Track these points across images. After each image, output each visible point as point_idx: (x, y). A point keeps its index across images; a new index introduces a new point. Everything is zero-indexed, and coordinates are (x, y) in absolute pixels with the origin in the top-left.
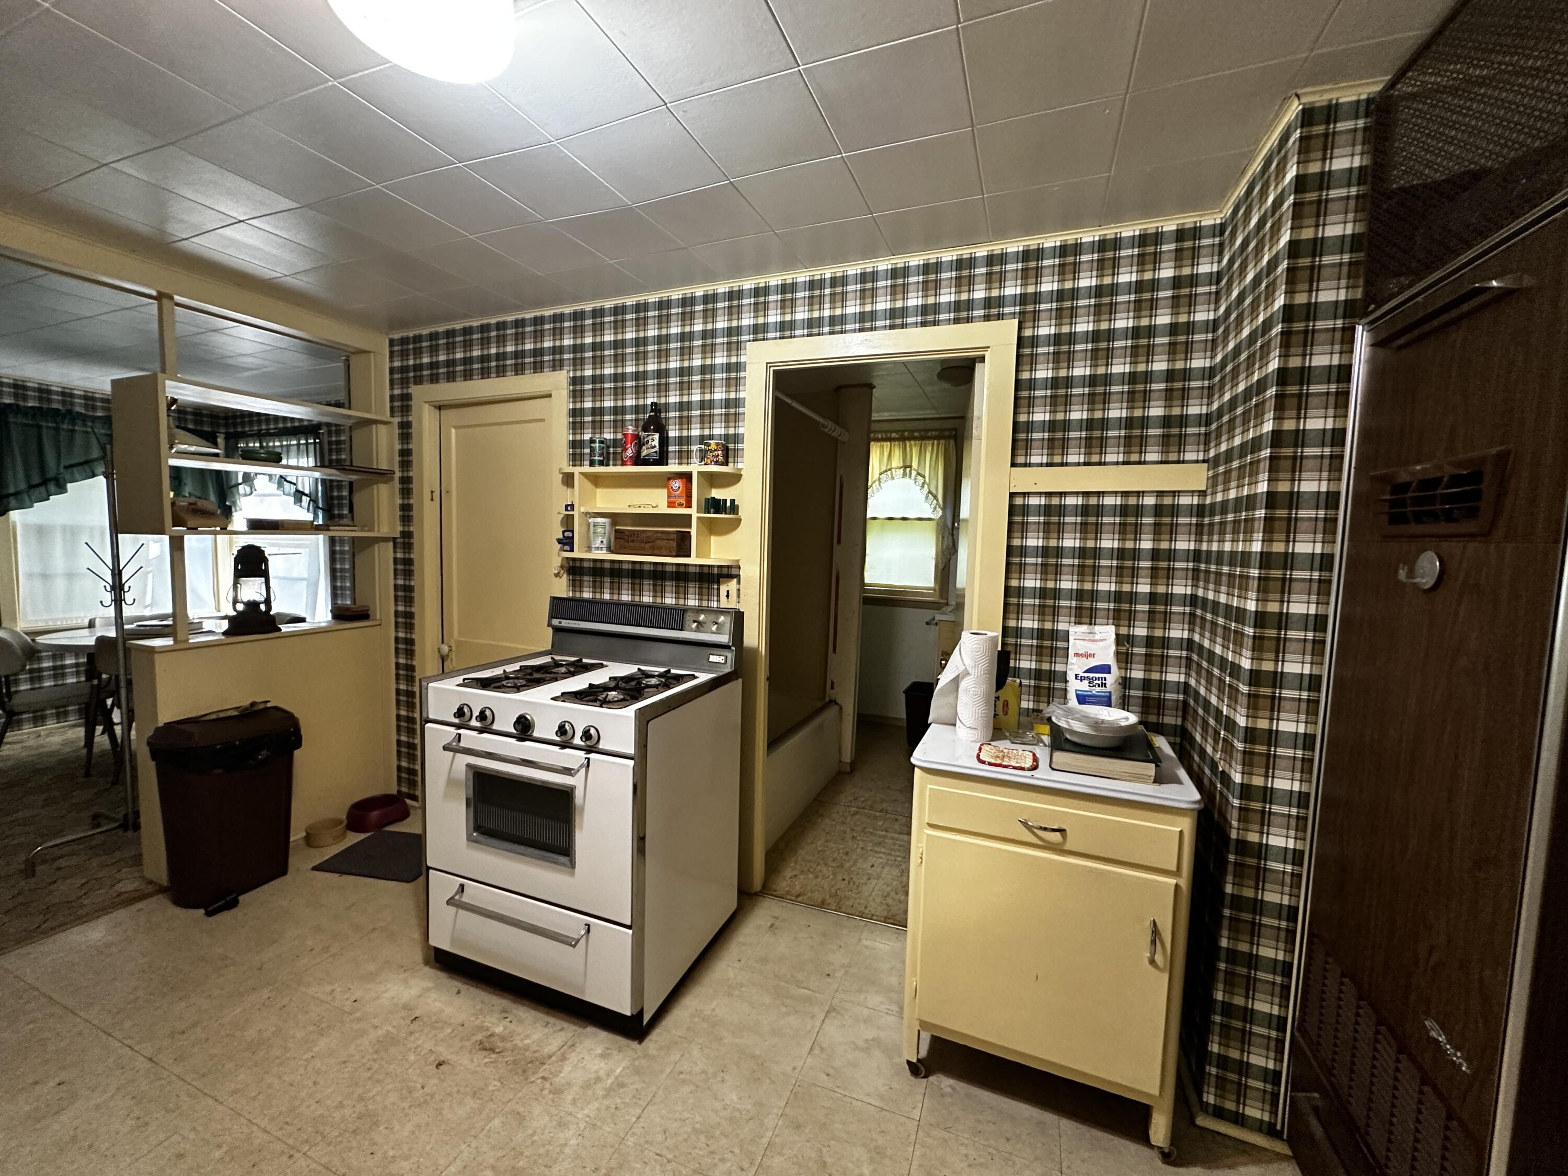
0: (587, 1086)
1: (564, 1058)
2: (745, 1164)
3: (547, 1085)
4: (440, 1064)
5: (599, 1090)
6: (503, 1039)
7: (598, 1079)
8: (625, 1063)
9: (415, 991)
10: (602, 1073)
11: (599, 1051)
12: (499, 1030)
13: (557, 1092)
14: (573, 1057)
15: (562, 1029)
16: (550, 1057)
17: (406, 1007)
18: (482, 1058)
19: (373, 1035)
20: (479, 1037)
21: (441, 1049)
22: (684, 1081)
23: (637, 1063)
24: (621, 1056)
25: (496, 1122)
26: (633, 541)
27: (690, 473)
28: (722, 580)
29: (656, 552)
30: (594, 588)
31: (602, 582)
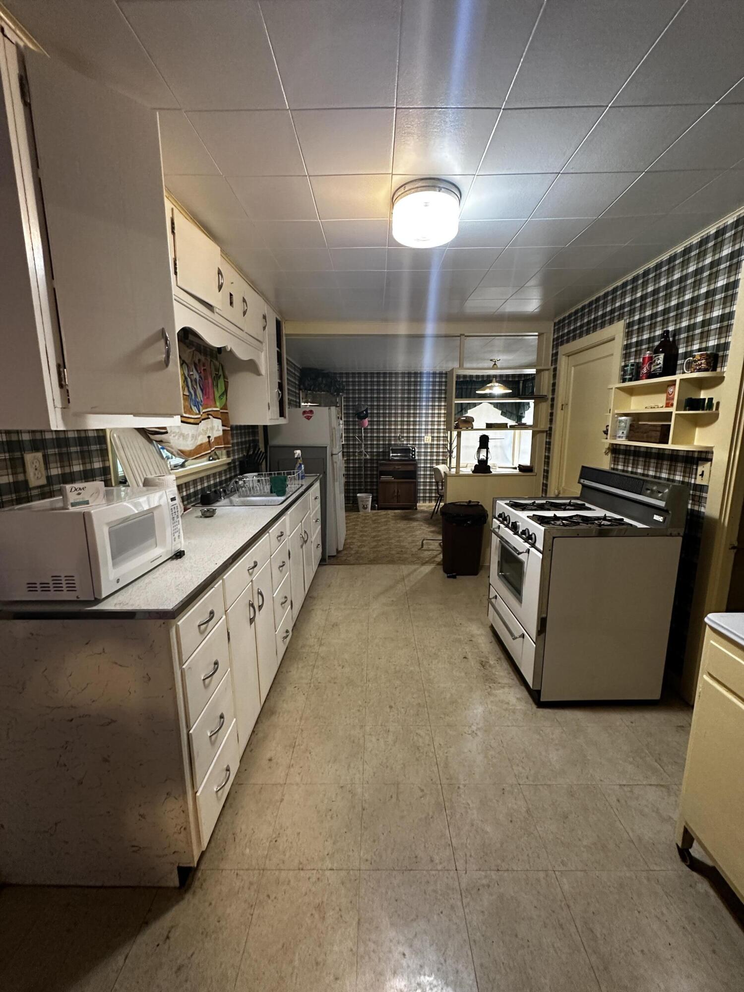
0: (502, 702)
1: (503, 687)
2: (530, 778)
3: (489, 690)
4: (465, 658)
5: (505, 706)
6: (490, 666)
7: (508, 703)
8: (523, 708)
9: (479, 632)
10: (511, 704)
11: (518, 696)
12: (492, 662)
13: (490, 694)
14: (506, 690)
15: (513, 679)
16: (499, 683)
17: (472, 636)
18: (478, 666)
19: (456, 636)
20: (483, 660)
21: (470, 654)
22: (539, 734)
23: (528, 712)
24: (525, 705)
25: (464, 685)
26: (638, 432)
27: (675, 381)
28: (700, 462)
29: (649, 440)
30: (624, 463)
31: (629, 459)
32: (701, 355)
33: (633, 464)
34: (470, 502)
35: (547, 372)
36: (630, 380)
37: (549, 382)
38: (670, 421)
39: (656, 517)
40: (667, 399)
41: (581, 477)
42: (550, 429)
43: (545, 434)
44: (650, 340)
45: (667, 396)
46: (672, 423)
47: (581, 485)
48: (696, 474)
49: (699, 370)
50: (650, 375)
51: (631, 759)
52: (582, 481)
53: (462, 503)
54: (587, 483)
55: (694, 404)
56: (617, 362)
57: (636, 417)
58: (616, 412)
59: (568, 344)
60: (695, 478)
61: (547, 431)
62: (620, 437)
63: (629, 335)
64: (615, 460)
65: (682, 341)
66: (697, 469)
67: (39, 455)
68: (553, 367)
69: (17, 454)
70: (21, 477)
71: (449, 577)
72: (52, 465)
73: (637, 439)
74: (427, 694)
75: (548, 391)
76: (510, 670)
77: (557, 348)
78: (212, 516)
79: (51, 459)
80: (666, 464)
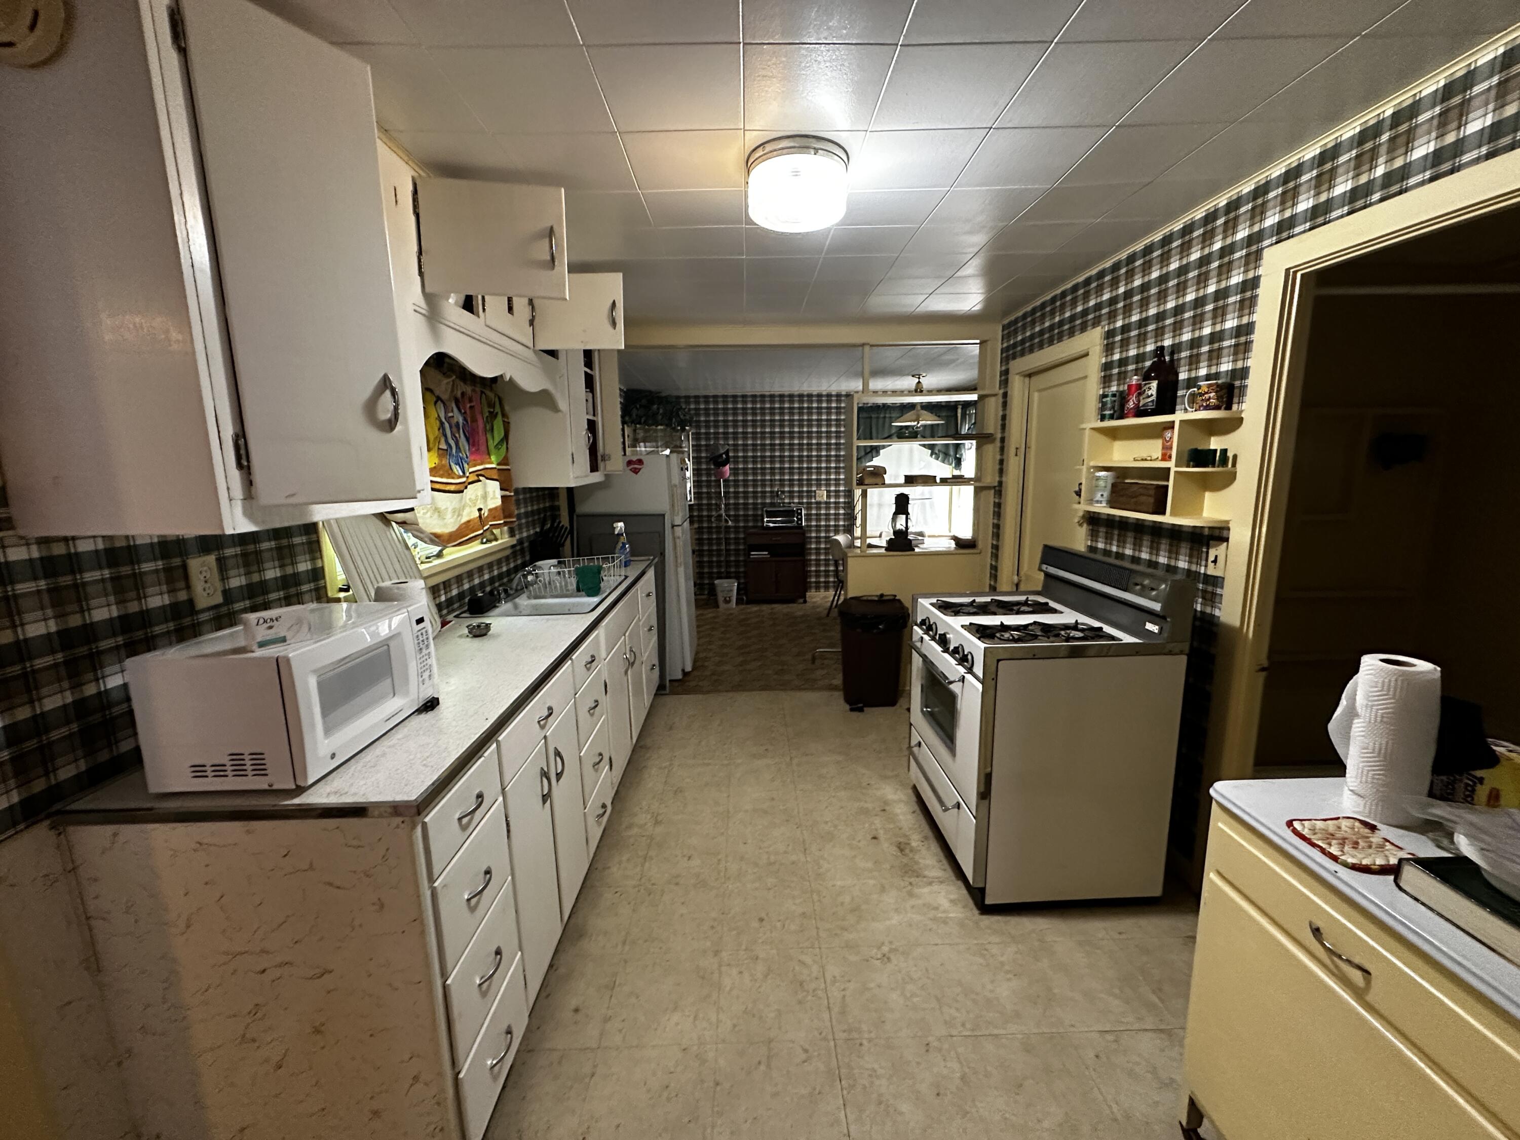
0: (928, 906)
1: (930, 884)
2: (968, 1026)
3: (910, 887)
4: (875, 838)
5: (932, 914)
6: (911, 851)
7: (936, 909)
8: (960, 915)
9: (895, 797)
10: (941, 908)
11: (952, 897)
12: (914, 844)
13: (911, 895)
14: (935, 887)
15: (945, 870)
16: (925, 877)
17: (886, 803)
18: (894, 850)
19: (862, 804)
20: (901, 840)
21: (881, 832)
22: (983, 956)
23: (967, 921)
24: (962, 910)
25: (872, 882)
26: (1122, 496)
27: (1174, 422)
28: (1211, 542)
29: (1139, 508)
30: (1106, 538)
31: (1112, 534)
32: (1209, 386)
33: (1118, 541)
34: (882, 595)
35: (993, 399)
36: (1112, 417)
37: (996, 415)
38: (1168, 480)
39: (1150, 626)
40: (1163, 448)
41: (1043, 561)
42: (1000, 483)
43: (992, 492)
44: (1140, 358)
45: (1163, 444)
46: (1171, 484)
47: (1042, 574)
48: (1207, 560)
49: (1207, 408)
50: (1141, 412)
51: (1117, 991)
52: (1044, 567)
53: (870, 598)
54: (1052, 570)
55: (1201, 457)
56: (1093, 389)
57: (1121, 473)
58: (1092, 464)
59: (1024, 358)
60: (1206, 566)
61: (994, 487)
62: (1098, 502)
63: (1109, 349)
64: (1094, 535)
65: (1182, 362)
66: (1207, 553)
67: (211, 559)
68: (1002, 391)
69: (177, 561)
70: (182, 596)
71: (852, 710)
72: (232, 573)
73: (1123, 507)
74: (815, 897)
75: (996, 429)
76: (941, 855)
77: (1008, 364)
78: (485, 635)
79: (231, 562)
80: (1164, 545)
